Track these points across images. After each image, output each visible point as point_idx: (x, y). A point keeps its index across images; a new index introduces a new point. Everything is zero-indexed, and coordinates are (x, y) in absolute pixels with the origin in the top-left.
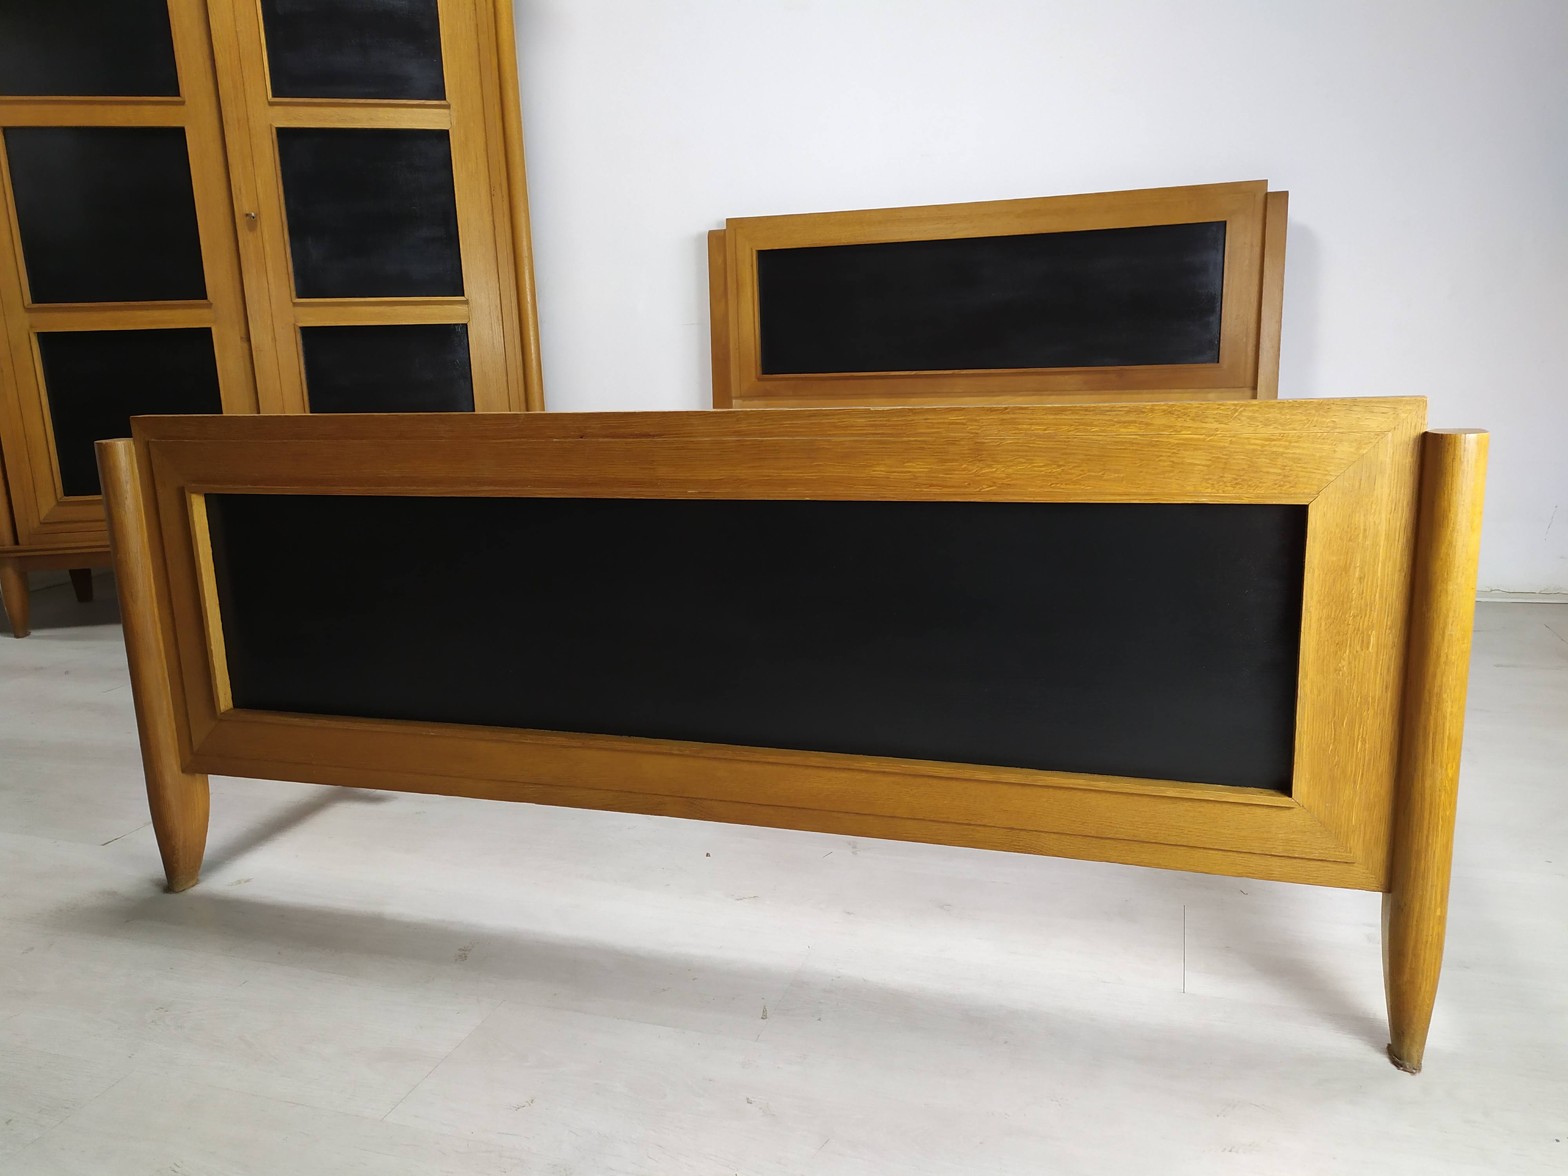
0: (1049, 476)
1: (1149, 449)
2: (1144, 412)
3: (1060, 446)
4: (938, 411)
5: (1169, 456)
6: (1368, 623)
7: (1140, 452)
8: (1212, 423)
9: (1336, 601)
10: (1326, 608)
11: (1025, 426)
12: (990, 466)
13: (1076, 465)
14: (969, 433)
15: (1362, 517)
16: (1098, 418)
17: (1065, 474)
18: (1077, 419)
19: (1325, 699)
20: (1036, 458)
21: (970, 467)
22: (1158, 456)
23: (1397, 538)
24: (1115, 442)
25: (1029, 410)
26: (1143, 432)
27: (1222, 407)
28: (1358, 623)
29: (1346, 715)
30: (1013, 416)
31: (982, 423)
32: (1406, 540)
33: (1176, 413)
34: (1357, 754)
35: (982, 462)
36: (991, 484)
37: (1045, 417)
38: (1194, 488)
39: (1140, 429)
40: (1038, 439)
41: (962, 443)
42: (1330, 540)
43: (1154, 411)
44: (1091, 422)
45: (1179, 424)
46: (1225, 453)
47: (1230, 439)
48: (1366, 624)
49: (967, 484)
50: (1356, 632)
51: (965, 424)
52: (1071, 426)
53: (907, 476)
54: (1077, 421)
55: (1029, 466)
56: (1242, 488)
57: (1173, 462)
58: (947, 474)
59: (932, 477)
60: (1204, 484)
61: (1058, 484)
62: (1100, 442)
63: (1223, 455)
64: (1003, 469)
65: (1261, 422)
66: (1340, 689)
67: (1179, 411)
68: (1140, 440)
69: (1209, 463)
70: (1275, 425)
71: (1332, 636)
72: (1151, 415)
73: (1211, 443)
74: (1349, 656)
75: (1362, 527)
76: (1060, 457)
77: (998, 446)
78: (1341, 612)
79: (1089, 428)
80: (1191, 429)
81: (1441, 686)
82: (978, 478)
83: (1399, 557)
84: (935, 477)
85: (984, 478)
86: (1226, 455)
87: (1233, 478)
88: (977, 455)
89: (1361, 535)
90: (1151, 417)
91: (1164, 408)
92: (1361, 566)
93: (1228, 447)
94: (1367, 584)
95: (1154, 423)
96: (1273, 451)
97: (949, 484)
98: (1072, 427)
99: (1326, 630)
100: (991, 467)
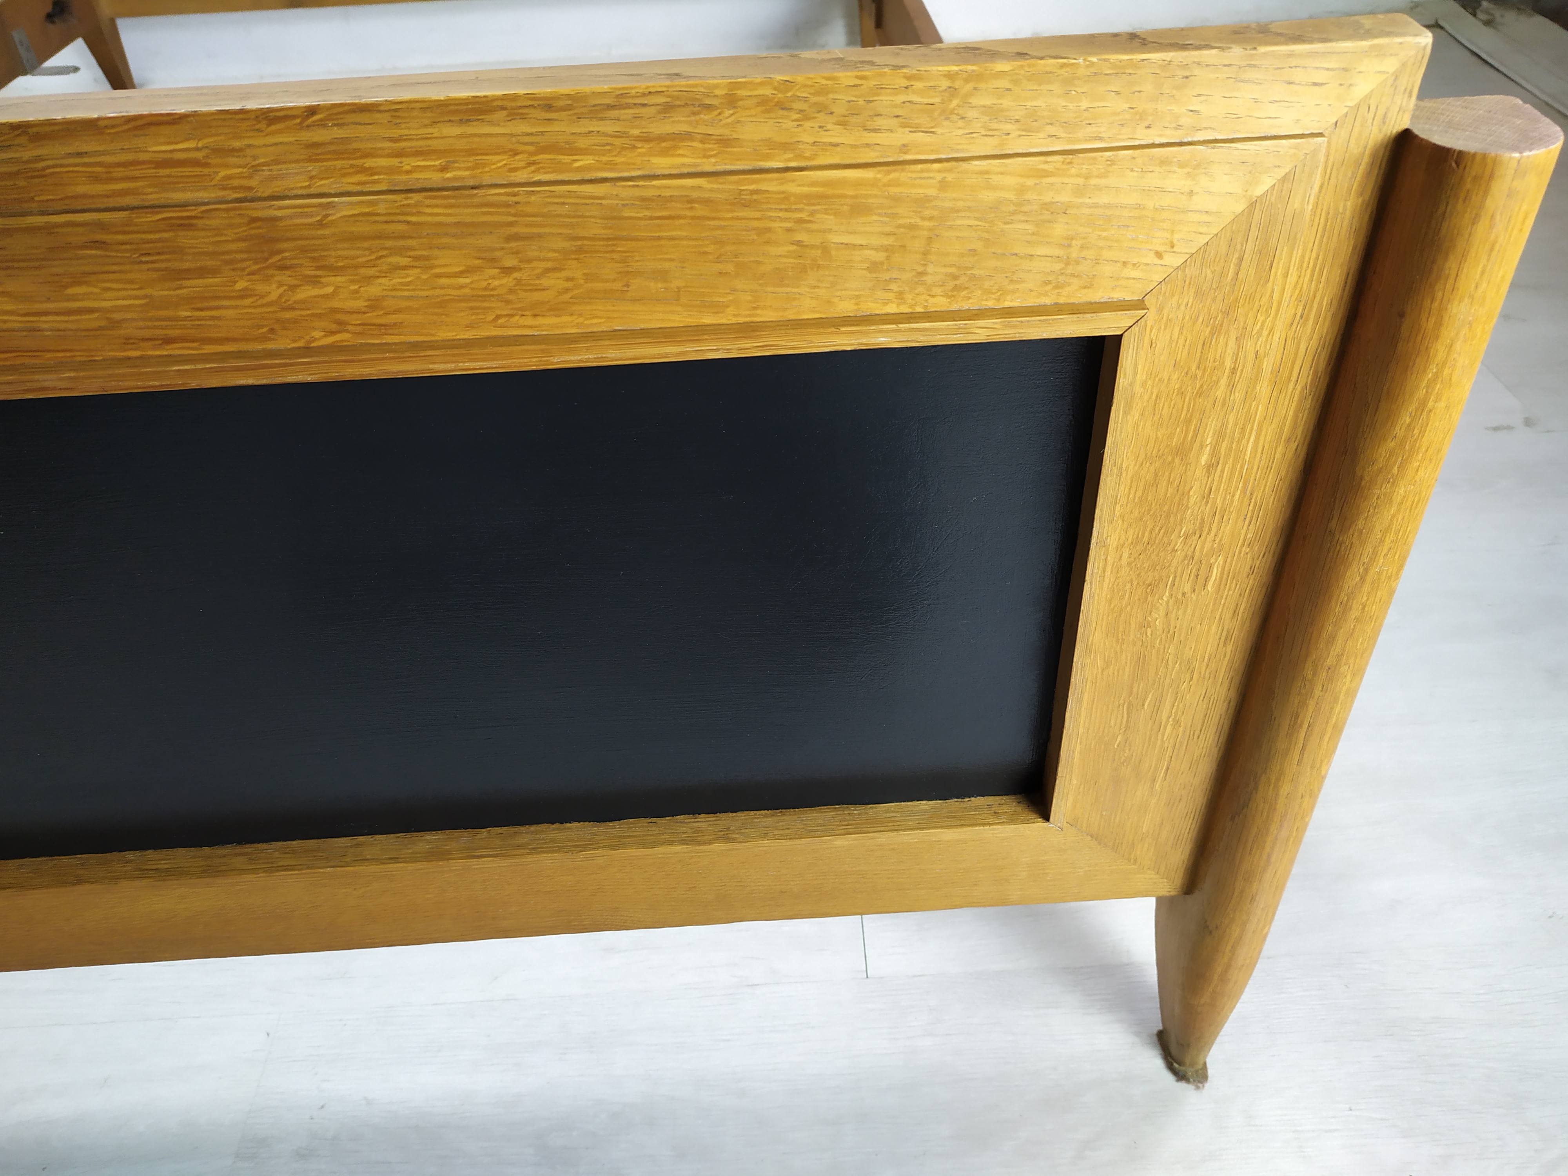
0: (484, 298)
1: (736, 214)
2: (709, 108)
3: (496, 218)
4: (106, 127)
5: (789, 230)
6: (1213, 545)
7: (712, 223)
8: (891, 131)
9: (1155, 512)
10: (1134, 526)
11: (383, 162)
12: (314, 281)
13: (549, 265)
14: (224, 188)
15: (1232, 343)
16: (586, 130)
17: (526, 291)
18: (528, 134)
19: (1116, 673)
20: (436, 252)
21: (261, 288)
22: (762, 232)
23: (1294, 378)
24: (643, 199)
25: (380, 111)
26: (715, 164)
27: (919, 85)
28: (1193, 547)
29: (1151, 692)
30: (338, 133)
31: (255, 158)
32: (1312, 380)
33: (798, 105)
34: (1163, 741)
35: (288, 273)
36: (334, 327)
37: (434, 131)
38: (857, 304)
39: (705, 157)
40: (428, 202)
41: (214, 223)
42: (1157, 396)
43: (740, 103)
44: (567, 143)
45: (806, 136)
46: (927, 213)
47: (939, 177)
48: (1208, 545)
49: (265, 330)
50: (1186, 562)
51: (207, 165)
52: (516, 154)
53: (89, 321)
54: (527, 139)
55: (424, 277)
56: (969, 298)
57: (799, 243)
58: (201, 310)
59: (159, 320)
60: (880, 294)
61: (512, 316)
62: (603, 202)
63: (923, 219)
64: (354, 287)
65: (1017, 121)
66: (1145, 656)
67: (805, 100)
68: (711, 190)
69: (888, 241)
70: (1051, 130)
71: (1140, 573)
72: (732, 115)
73: (893, 190)
74: (1168, 602)
75: (1228, 363)
76: (502, 249)
77: (321, 224)
78: (1162, 532)
79: (566, 159)
80: (838, 149)
81: (1339, 657)
82: (288, 315)
83: (1291, 413)
84: (169, 319)
85: (309, 312)
86: (931, 218)
87: (946, 275)
88: (266, 255)
89: (1223, 382)
90: (729, 120)
91: (761, 91)
92: (1214, 443)
93: (936, 198)
94: (1221, 477)
95: (741, 137)
96: (1045, 204)
97: (213, 334)
98: (517, 158)
99: (1129, 564)
100: (319, 282)
